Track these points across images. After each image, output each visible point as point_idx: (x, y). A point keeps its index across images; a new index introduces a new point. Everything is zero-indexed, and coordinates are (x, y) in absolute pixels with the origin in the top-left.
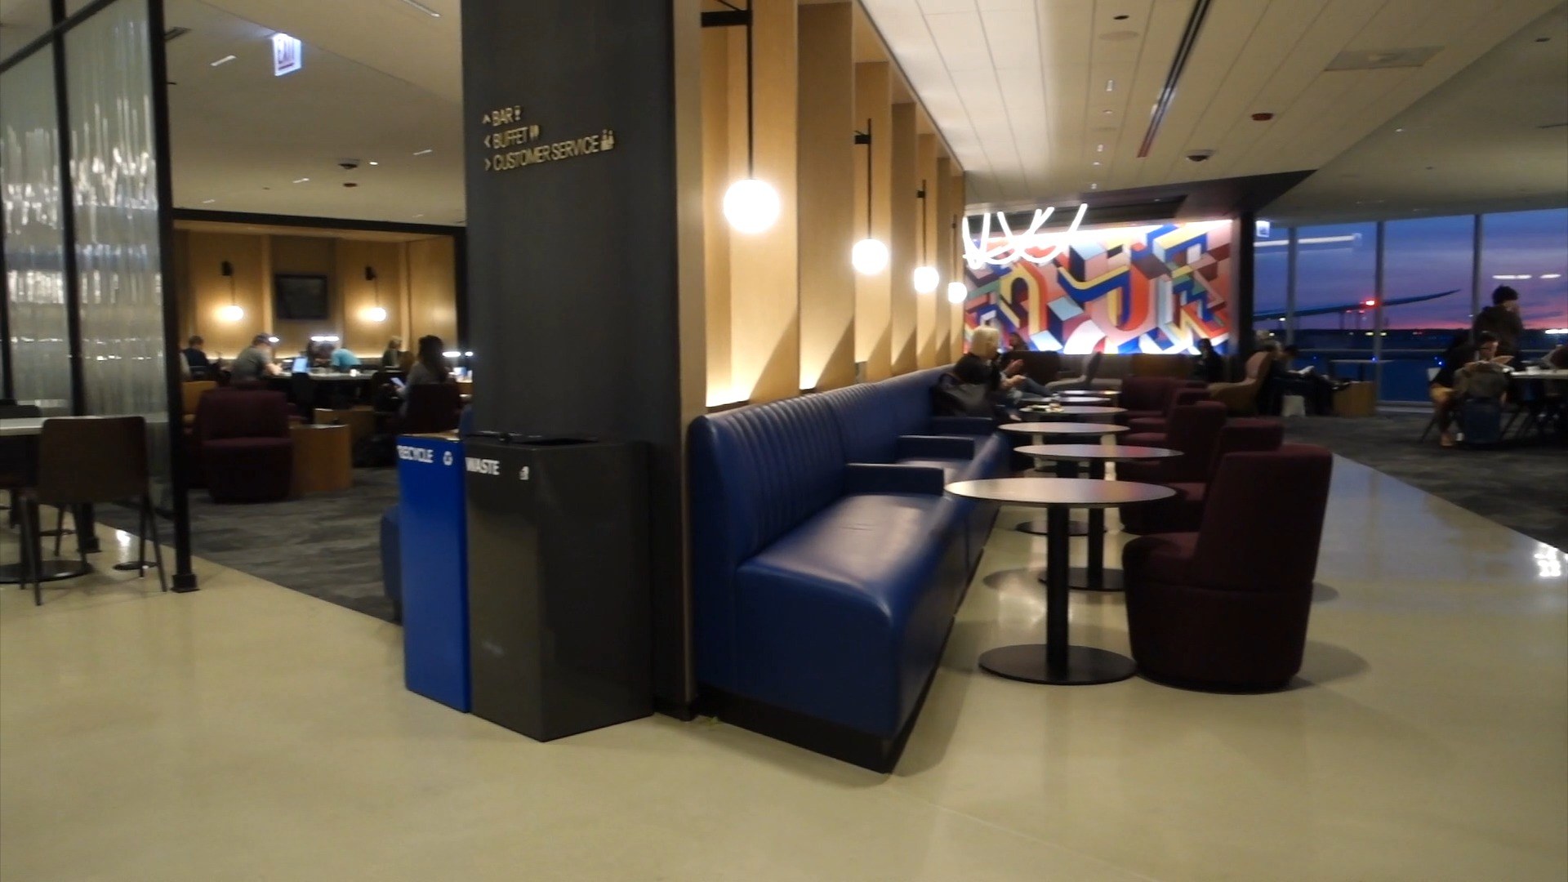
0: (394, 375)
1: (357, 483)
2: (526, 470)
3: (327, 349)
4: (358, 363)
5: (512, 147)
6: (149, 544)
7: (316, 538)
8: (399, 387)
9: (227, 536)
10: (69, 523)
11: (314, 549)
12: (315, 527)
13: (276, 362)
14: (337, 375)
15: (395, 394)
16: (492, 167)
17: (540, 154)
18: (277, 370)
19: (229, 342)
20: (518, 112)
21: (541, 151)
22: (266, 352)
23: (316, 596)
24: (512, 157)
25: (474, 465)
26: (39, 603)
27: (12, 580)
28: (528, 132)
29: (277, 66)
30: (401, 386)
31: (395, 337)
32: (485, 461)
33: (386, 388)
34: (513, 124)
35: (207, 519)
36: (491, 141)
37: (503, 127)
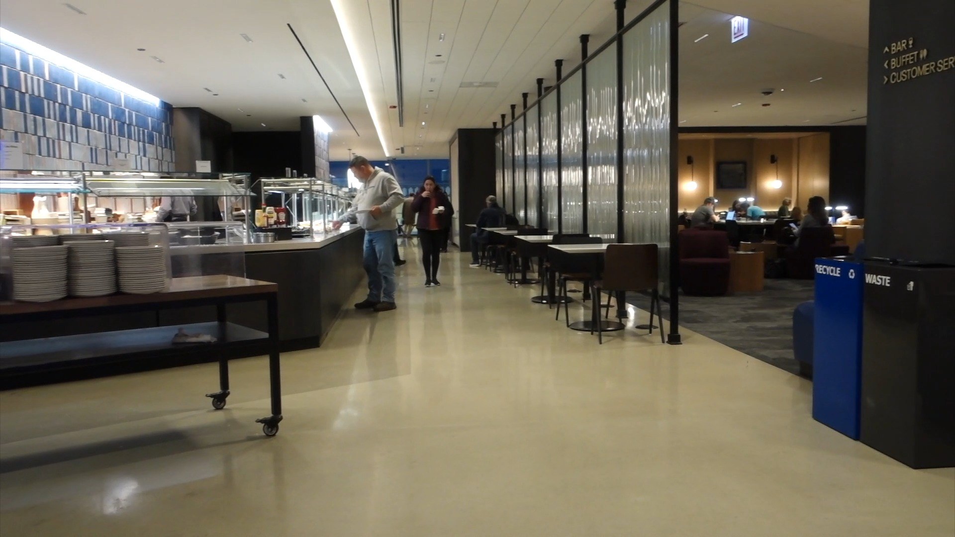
0: (791, 222)
1: (766, 288)
2: (912, 283)
3: (745, 206)
4: (764, 214)
5: (906, 66)
6: (656, 318)
7: (745, 319)
8: (794, 229)
9: (695, 314)
10: (613, 301)
11: (744, 326)
12: (743, 313)
13: (716, 214)
14: (750, 222)
15: (793, 234)
16: (889, 80)
17: (928, 69)
18: (717, 218)
19: (689, 203)
20: (911, 42)
21: (928, 67)
22: (710, 207)
23: (748, 354)
24: (904, 73)
25: (870, 279)
26: (601, 343)
27: (587, 329)
28: (918, 54)
29: (733, 36)
30: (795, 228)
31: (788, 199)
32: (879, 276)
33: (786, 229)
34: (907, 50)
35: (686, 305)
36: (889, 65)
37: (899, 54)
